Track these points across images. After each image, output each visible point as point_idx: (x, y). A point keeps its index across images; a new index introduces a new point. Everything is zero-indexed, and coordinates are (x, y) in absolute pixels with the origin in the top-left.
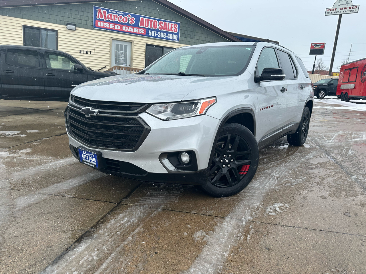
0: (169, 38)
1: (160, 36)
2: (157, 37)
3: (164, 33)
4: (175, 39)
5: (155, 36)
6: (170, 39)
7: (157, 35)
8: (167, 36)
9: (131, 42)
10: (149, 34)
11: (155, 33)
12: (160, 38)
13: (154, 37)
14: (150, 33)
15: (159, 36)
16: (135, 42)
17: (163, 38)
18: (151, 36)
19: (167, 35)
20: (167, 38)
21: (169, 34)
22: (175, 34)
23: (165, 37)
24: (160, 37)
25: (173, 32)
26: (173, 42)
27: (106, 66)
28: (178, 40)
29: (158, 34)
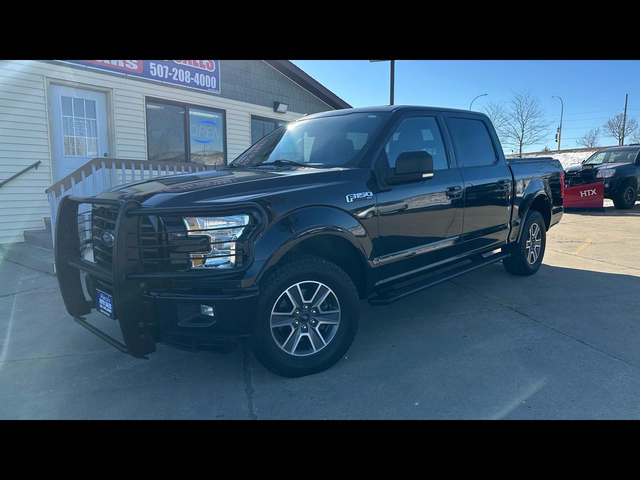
0: (198, 84)
1: (177, 77)
2: (170, 79)
3: (187, 72)
4: (211, 88)
5: (166, 77)
6: (200, 86)
7: (170, 74)
8: (192, 79)
9: (106, 92)
10: (151, 72)
11: (164, 69)
12: (178, 82)
13: (163, 79)
14: (153, 70)
15: (174, 78)
16: (115, 92)
17: (184, 83)
18: (157, 77)
19: (193, 76)
20: (193, 84)
21: (197, 75)
22: (211, 74)
23: (189, 82)
24: (177, 79)
25: (206, 69)
26: (208, 93)
27: (39, 162)
28: (217, 88)
29: (173, 73)
